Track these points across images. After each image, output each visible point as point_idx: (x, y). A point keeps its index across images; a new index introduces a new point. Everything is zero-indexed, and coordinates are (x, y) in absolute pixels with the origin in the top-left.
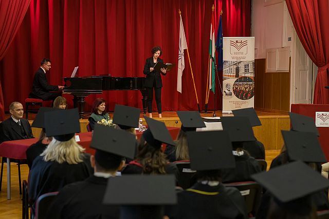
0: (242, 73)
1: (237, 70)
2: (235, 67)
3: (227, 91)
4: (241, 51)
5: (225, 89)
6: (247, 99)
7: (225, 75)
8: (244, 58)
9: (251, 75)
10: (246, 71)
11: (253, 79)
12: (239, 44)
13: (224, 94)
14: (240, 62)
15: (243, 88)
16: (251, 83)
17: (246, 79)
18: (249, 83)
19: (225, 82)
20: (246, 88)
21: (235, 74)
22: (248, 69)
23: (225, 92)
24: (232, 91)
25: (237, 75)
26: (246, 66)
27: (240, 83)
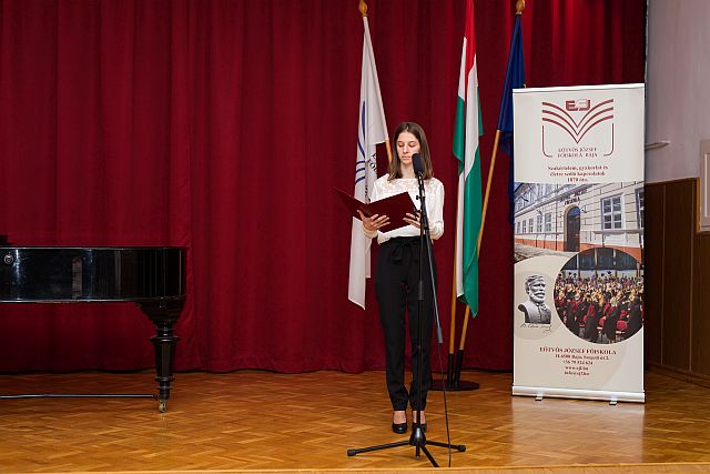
0: (591, 235)
1: (573, 221)
2: (563, 207)
3: (531, 308)
5: (521, 297)
6: (612, 338)
7: (523, 242)
8: (599, 171)
9: (629, 240)
10: (610, 223)
11: (638, 258)
12: (577, 116)
13: (519, 316)
14: (583, 189)
15: (596, 296)
16: (631, 274)
17: (608, 258)
18: (620, 274)
19: (522, 270)
20: (608, 296)
21: (561, 239)
22: (618, 217)
23: (522, 308)
25: (572, 242)
26: (610, 204)
27: (589, 274)
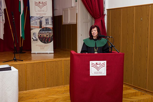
0: (44, 25)
1: (41, 23)
2: (39, 20)
3: (34, 38)
4: (43, 9)
5: (32, 36)
6: (48, 43)
7: (32, 27)
8: (45, 14)
9: (50, 26)
10: (47, 23)
11: (52, 29)
12: (41, 4)
13: (32, 40)
14: (42, 17)
15: (45, 36)
16: (51, 32)
17: (47, 29)
18: (49, 32)
19: (32, 32)
20: (47, 36)
21: (39, 26)
22: (48, 22)
23: (32, 38)
24: (37, 38)
25: (41, 26)
26: (47, 20)
27: (44, 32)
